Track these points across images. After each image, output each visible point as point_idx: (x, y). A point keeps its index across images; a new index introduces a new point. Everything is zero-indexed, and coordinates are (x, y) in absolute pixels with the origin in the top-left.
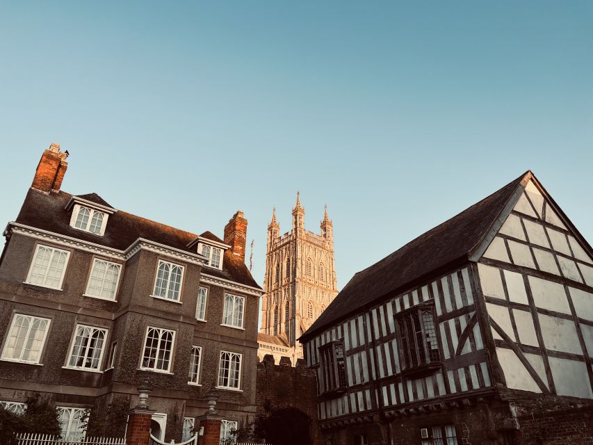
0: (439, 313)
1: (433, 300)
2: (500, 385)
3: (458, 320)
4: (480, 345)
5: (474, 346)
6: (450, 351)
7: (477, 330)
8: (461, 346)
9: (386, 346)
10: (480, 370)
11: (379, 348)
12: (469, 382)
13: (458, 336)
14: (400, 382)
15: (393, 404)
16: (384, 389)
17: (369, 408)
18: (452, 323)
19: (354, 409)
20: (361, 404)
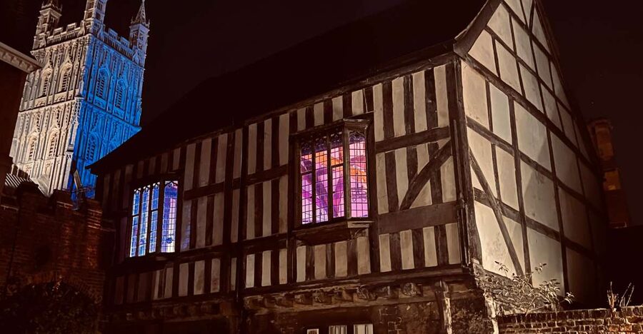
0: (379, 136)
1: (372, 116)
2: (476, 261)
3: (415, 151)
4: (449, 195)
5: (437, 197)
6: (390, 202)
7: (447, 171)
8: (412, 195)
9: (267, 187)
10: (444, 235)
11: (251, 191)
12: (419, 254)
13: (410, 177)
14: (284, 247)
15: (263, 284)
16: (251, 259)
17: (216, 288)
18: (401, 155)
19: (183, 290)
20: (199, 282)
